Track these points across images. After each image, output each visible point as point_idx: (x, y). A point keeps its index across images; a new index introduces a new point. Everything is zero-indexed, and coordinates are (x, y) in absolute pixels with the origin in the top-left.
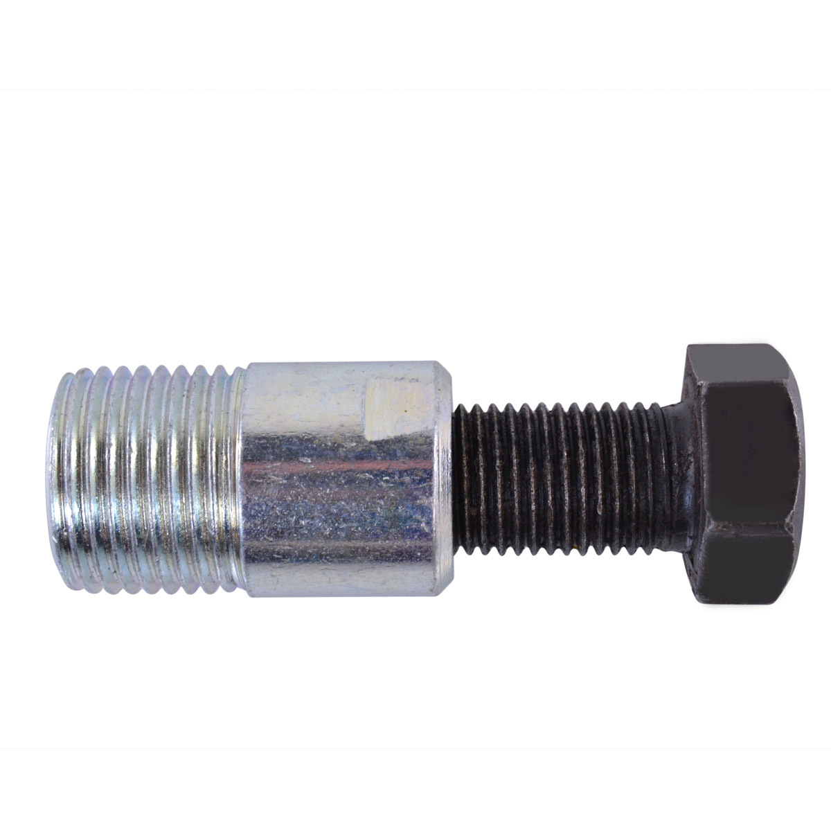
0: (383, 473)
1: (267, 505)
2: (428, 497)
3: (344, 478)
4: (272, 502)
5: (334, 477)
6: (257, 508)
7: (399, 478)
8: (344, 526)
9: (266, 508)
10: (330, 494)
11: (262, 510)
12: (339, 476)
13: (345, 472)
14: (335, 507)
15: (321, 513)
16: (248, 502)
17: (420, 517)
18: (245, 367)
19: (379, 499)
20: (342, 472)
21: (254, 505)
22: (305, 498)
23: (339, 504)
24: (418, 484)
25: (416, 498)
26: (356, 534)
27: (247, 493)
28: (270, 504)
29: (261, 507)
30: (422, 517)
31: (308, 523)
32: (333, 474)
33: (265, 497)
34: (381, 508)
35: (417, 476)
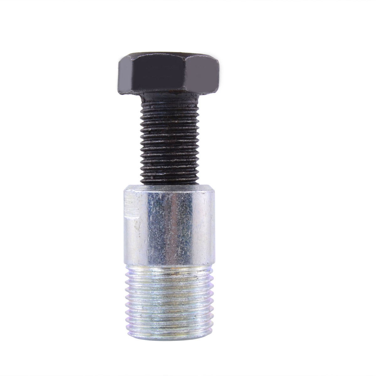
0: (150, 212)
1: (162, 256)
2: (159, 194)
3: (151, 226)
4: (160, 254)
5: (151, 230)
6: (163, 260)
7: (152, 205)
8: (170, 226)
9: (163, 256)
10: (157, 232)
11: (164, 258)
12: (151, 228)
13: (149, 226)
14: (162, 230)
15: (165, 235)
16: (160, 263)
17: (167, 198)
18: (125, 265)
19: (159, 213)
20: (150, 227)
21: (161, 260)
22: (159, 241)
23: (161, 229)
24: (154, 198)
25: (159, 199)
26: (174, 222)
27: (157, 263)
28: (161, 255)
29: (162, 258)
30: (167, 197)
31: (169, 240)
32: (150, 231)
33: (159, 257)
34: (163, 212)
35: (151, 199)
